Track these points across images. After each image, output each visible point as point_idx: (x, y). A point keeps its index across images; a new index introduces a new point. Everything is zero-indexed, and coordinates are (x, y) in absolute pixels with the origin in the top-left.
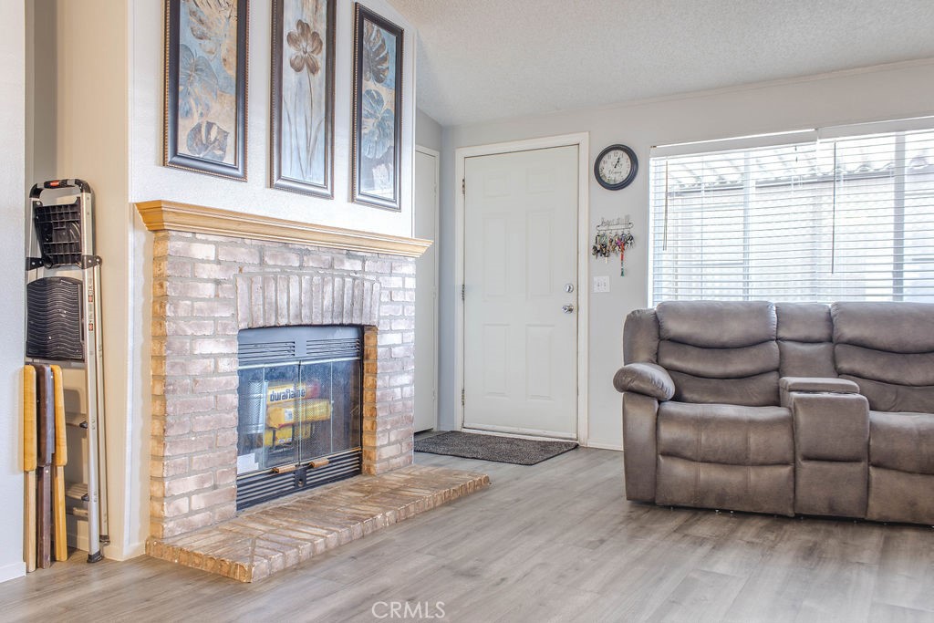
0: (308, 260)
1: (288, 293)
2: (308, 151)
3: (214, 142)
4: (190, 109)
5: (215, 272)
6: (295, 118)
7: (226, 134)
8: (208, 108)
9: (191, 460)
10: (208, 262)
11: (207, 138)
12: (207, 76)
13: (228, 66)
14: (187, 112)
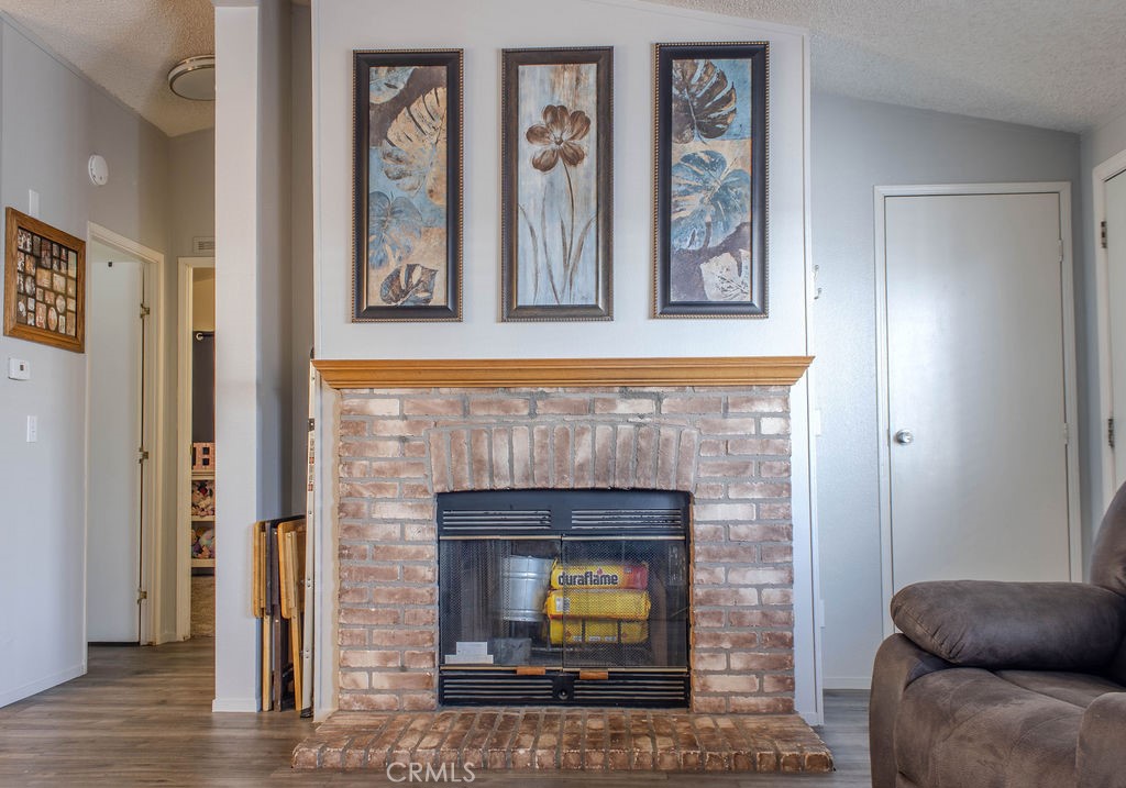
0: (545, 406)
1: (511, 448)
2: (566, 266)
3: (417, 285)
4: (386, 256)
5: (399, 428)
6: (544, 228)
7: (433, 273)
8: (409, 250)
9: (371, 633)
10: (392, 418)
11: (407, 282)
12: (407, 216)
13: (435, 197)
14: (381, 261)
